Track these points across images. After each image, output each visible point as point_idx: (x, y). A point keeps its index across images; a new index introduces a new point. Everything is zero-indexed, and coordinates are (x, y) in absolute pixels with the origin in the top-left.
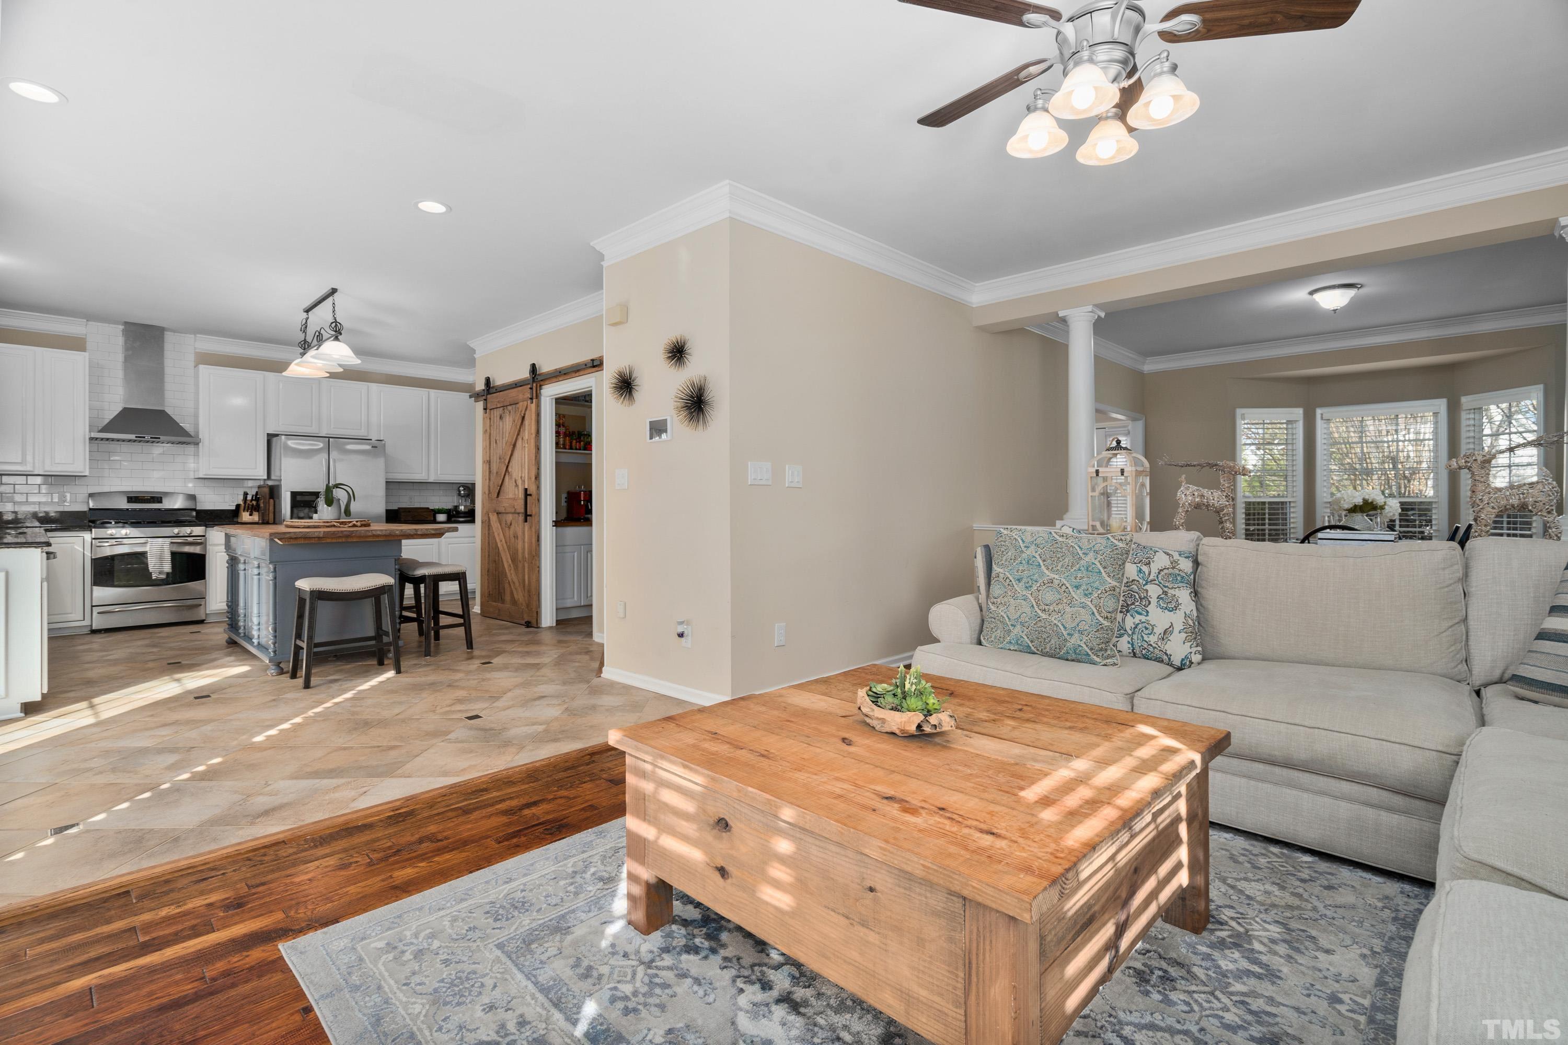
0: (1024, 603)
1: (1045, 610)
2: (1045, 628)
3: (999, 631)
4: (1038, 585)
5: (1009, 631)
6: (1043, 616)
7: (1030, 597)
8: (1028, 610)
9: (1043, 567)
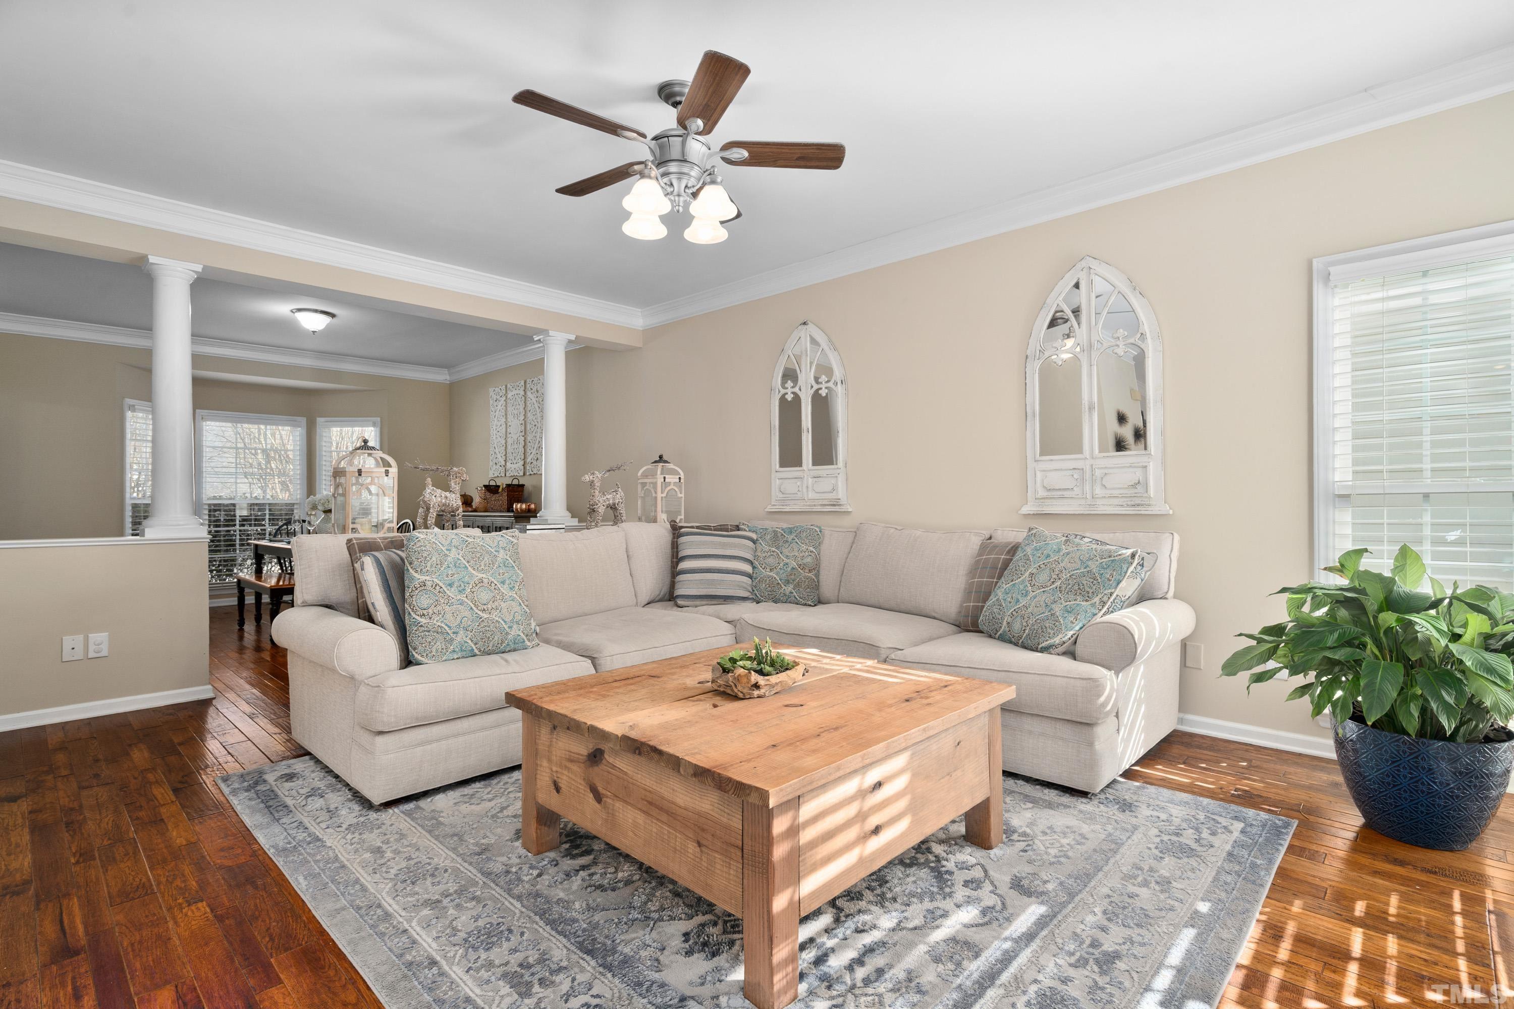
0: (460, 607)
1: (484, 610)
2: (489, 627)
3: (438, 643)
4: (471, 587)
5: (452, 640)
6: (485, 616)
7: (466, 600)
8: (467, 613)
9: (469, 568)
